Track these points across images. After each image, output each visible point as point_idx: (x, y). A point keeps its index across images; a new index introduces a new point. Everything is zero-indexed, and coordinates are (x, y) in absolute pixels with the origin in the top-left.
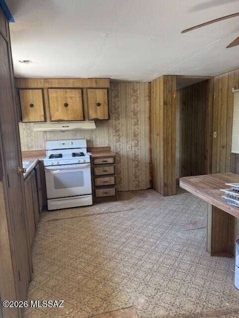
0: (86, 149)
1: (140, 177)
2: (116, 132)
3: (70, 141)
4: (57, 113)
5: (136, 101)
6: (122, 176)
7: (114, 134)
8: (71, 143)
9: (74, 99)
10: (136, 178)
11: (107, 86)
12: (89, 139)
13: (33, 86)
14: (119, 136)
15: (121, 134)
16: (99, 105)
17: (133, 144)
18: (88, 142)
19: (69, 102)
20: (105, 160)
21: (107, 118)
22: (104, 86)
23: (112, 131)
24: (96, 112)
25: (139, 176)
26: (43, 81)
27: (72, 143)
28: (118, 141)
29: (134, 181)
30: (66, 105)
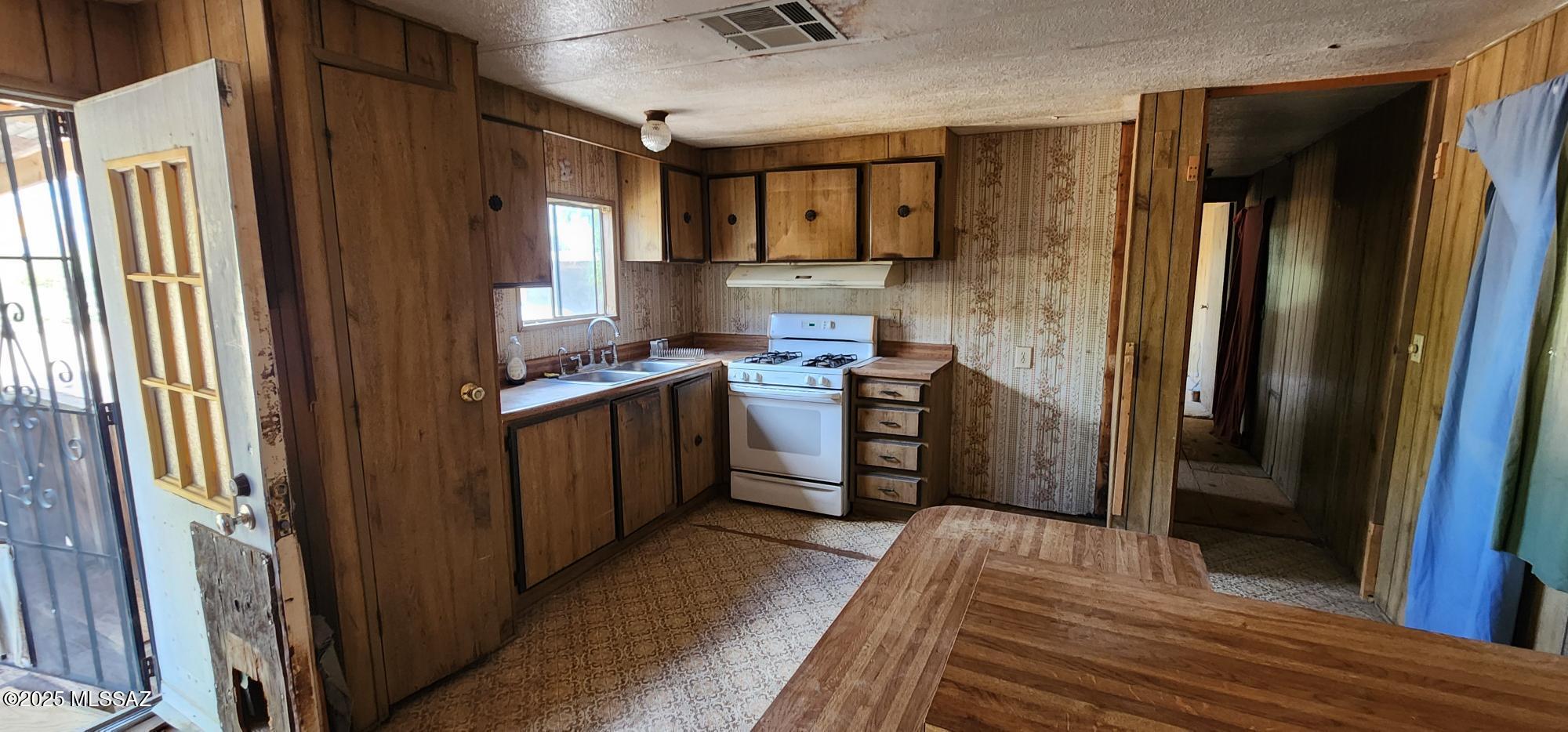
0: (870, 346)
1: (1059, 465)
2: (980, 299)
3: (830, 318)
4: (784, 237)
5: (1064, 195)
6: (990, 450)
7: (973, 305)
8: (829, 325)
9: (834, 197)
10: (1040, 465)
11: (935, 152)
12: (888, 315)
13: (738, 169)
14: (990, 313)
15: (997, 308)
16: (905, 211)
17: (1041, 344)
18: (880, 323)
19: (821, 204)
20: (893, 388)
21: (931, 255)
22: (926, 153)
23: (967, 295)
24: (895, 235)
25: (1052, 463)
26: (762, 151)
27: (833, 325)
28: (986, 329)
29: (1034, 477)
30: (812, 215)
